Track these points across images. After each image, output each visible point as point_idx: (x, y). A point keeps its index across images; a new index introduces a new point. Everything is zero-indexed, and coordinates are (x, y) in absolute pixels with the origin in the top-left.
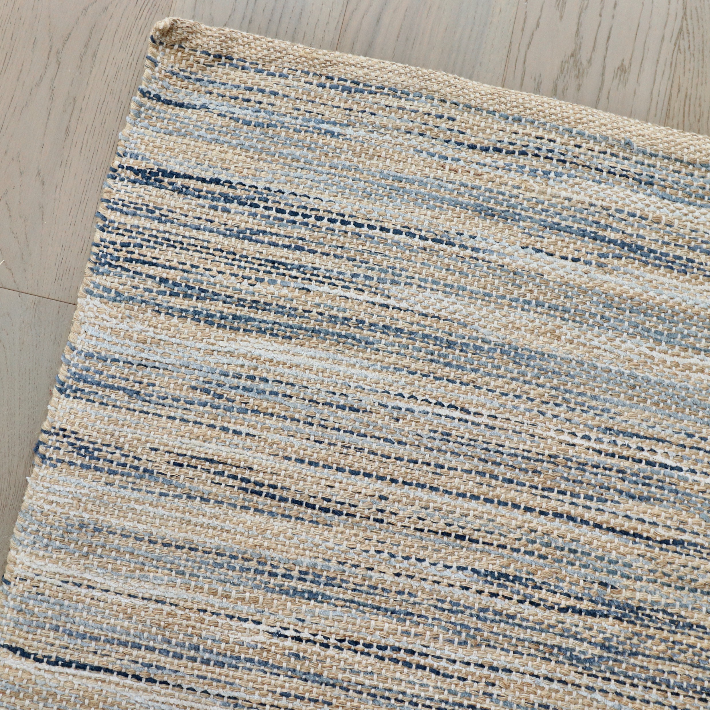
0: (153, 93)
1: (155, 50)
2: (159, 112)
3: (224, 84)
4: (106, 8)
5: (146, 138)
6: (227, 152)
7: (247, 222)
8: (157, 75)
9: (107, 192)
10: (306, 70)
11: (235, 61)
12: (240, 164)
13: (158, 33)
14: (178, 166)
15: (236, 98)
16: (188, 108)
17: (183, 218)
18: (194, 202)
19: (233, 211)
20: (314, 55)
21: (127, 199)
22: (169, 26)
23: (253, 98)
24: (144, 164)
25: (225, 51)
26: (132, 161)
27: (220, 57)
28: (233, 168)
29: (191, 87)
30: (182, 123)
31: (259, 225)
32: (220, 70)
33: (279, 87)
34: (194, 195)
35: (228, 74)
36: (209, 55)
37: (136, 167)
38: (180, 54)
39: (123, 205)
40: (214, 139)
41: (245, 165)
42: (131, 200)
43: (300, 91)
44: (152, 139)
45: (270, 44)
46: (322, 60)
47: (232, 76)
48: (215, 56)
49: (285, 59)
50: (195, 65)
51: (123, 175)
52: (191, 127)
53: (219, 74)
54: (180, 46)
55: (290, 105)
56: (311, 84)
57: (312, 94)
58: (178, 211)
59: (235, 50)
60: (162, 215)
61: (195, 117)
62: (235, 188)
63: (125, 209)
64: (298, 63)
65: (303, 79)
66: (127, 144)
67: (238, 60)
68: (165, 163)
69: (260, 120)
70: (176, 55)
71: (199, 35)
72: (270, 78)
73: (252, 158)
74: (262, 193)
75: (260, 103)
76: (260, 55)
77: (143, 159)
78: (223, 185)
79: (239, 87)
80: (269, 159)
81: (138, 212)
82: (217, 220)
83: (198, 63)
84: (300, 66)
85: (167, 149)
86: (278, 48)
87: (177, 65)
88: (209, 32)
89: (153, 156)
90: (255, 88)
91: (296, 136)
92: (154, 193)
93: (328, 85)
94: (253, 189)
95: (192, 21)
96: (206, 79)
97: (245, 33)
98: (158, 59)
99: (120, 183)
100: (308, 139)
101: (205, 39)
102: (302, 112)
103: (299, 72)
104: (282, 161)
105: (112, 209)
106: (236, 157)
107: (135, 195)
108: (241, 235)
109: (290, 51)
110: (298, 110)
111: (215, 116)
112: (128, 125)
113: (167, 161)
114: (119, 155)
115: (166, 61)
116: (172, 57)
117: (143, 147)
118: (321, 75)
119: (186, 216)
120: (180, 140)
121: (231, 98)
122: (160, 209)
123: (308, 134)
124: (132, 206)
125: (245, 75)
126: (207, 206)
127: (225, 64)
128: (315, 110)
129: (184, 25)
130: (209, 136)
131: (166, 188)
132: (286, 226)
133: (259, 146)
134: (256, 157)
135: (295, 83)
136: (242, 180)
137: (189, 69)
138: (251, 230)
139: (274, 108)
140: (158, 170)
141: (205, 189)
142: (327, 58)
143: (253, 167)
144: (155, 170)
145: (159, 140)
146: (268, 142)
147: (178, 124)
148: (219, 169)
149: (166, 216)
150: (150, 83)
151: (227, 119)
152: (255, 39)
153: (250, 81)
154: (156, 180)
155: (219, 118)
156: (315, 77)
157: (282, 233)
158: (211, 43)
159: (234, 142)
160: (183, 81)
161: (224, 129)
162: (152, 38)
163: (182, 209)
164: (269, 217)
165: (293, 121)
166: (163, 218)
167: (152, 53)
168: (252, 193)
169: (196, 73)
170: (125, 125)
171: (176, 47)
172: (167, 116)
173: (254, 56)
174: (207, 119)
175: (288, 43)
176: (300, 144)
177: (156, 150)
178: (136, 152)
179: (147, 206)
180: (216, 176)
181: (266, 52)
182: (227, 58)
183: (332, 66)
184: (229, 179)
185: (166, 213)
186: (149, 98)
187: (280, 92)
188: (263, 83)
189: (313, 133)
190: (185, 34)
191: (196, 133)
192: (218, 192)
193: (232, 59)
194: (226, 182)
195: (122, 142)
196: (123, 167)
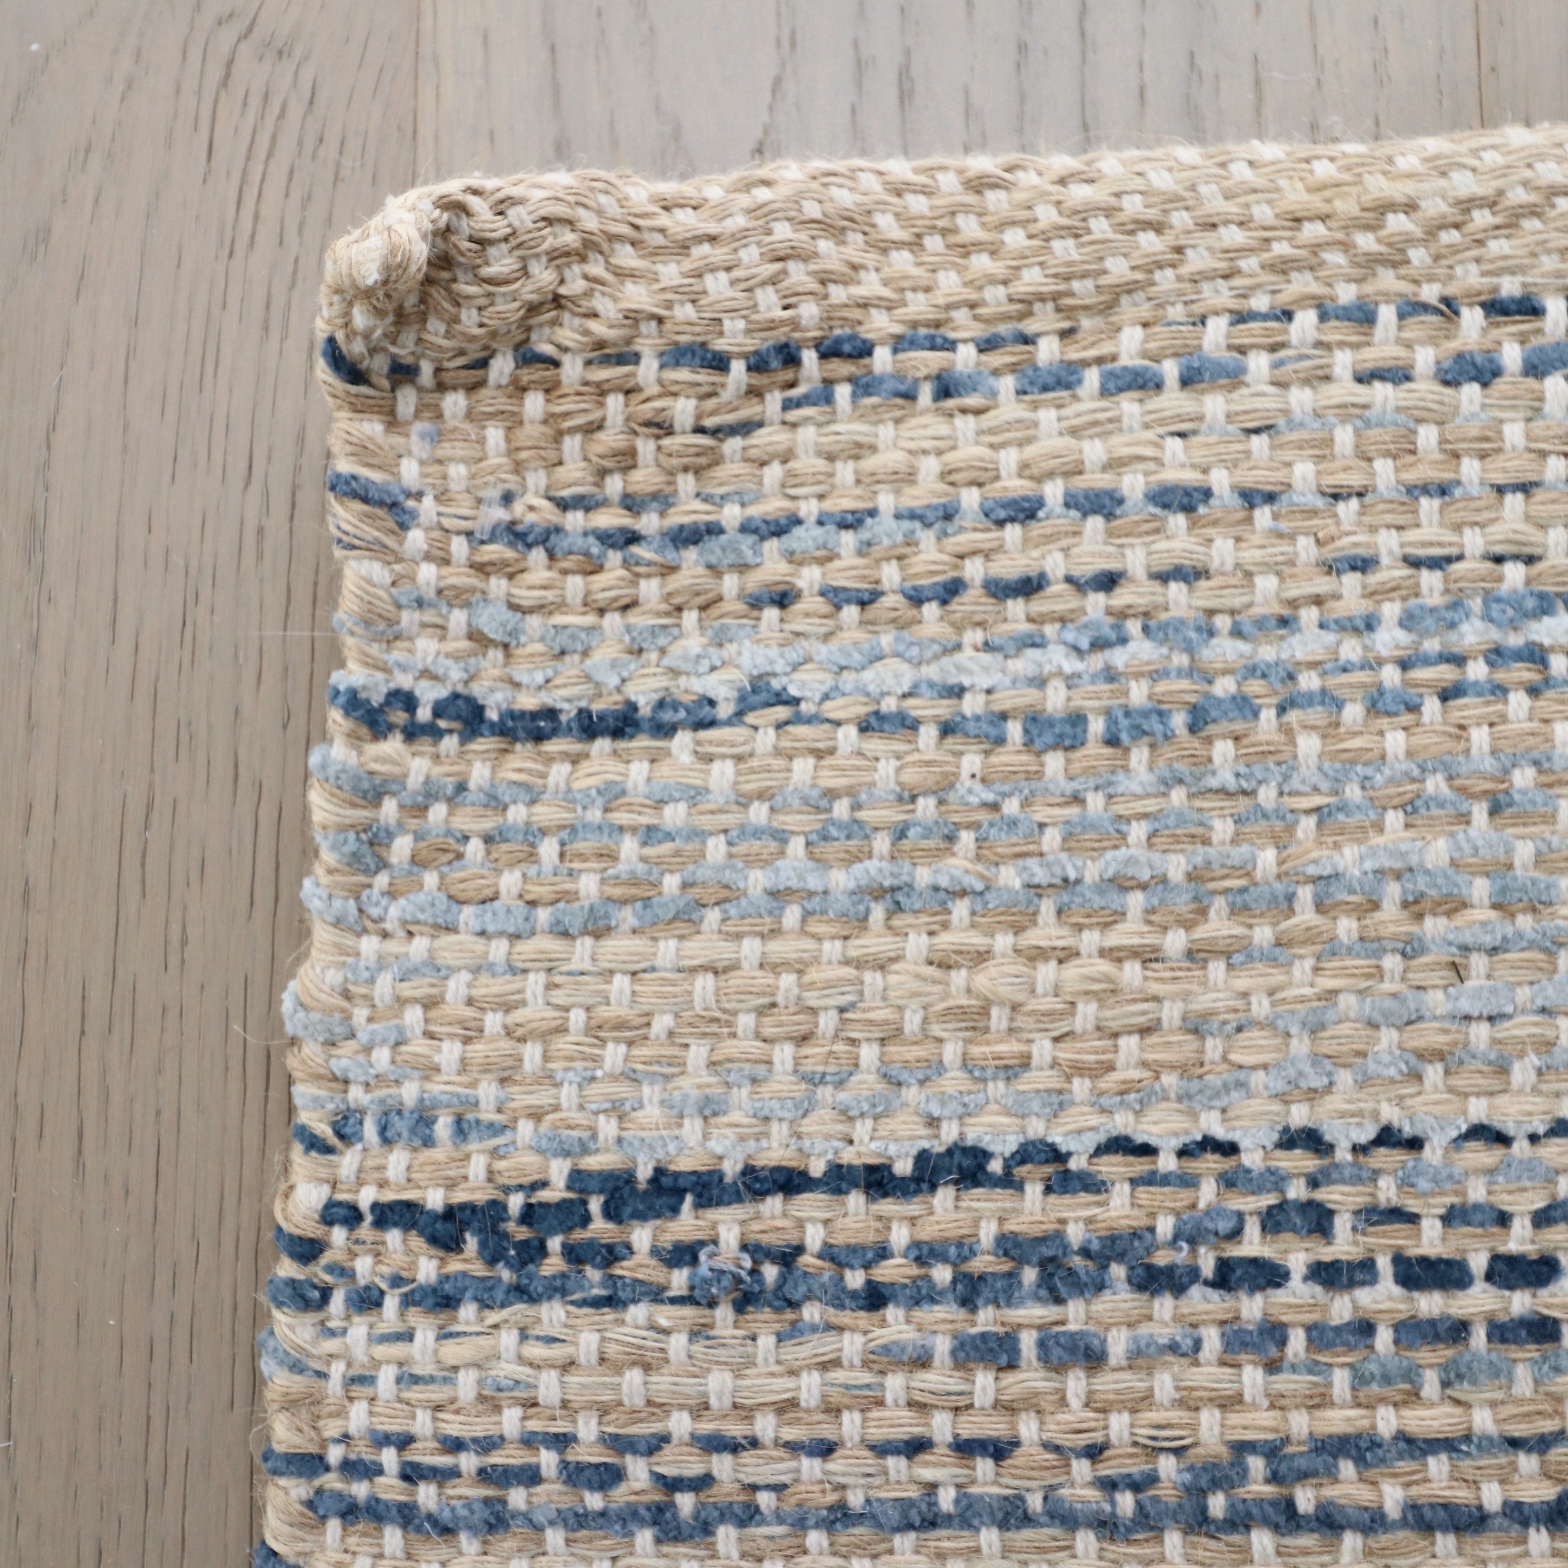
0: (429, 694)
1: (373, 428)
2: (495, 803)
3: (850, 522)
4: (44, 234)
5: (456, 987)
6: (982, 957)
7: (1232, 1402)
8: (427, 573)
9: (291, 1404)
10: (1346, 294)
11: (882, 359)
12: (1087, 1013)
13: (360, 318)
14: (692, 1129)
15: (951, 590)
16: (664, 730)
17: (810, 1467)
18: (851, 1345)
19: (1118, 1345)
20: (1378, 187)
21: (422, 1424)
22: (421, 252)
23: (1055, 564)
24: (477, 1167)
25: (809, 311)
26: (397, 1161)
27: (790, 357)
28: (1042, 1049)
29: (650, 589)
30: (650, 834)
31: (1319, 1401)
32: (808, 435)
33: (1199, 449)
34: (839, 1298)
35: (859, 450)
36: (720, 363)
37: (435, 1199)
38: (534, 404)
39: (411, 1474)
40: (879, 893)
41: (1117, 1015)
42: (453, 1426)
43: (1344, 437)
44: (490, 987)
45: (1079, 193)
46: (1434, 207)
47: (889, 459)
48: (758, 365)
49: (1197, 260)
50: (646, 448)
51: (363, 1266)
52: (716, 848)
53: (807, 462)
54: (527, 358)
55: (1305, 548)
56: (1399, 375)
57: (1427, 436)
58: (765, 1426)
59: (870, 286)
60: (672, 1485)
61: (722, 773)
62: (1091, 1184)
63: (426, 1495)
64: (1282, 268)
65: (1343, 362)
66: (343, 1060)
67: (899, 344)
68: (608, 1128)
69: (1138, 694)
70: (513, 421)
71: (626, 257)
72: (1129, 406)
73: (1149, 957)
74: (1276, 1180)
75: (1109, 581)
76: (1032, 279)
77: (461, 1129)
78: (1009, 1181)
79: (948, 515)
80: (1263, 934)
81: (517, 1498)
82: (1028, 1429)
83: (662, 427)
84: (1302, 284)
85: (597, 1031)
86: (1133, 206)
87: (537, 479)
88: (684, 221)
89: (522, 1098)
90: (1053, 492)
91: (1395, 742)
92: (588, 1343)
93: (1512, 356)
94: (1212, 1162)
95: (561, 179)
96: (731, 515)
97: (900, 168)
98: (410, 472)
99: (359, 1329)
100: (1480, 737)
101: (670, 272)
102: (1390, 572)
103: (1306, 320)
104: (1346, 927)
105: (350, 1512)
106: (1047, 972)
107: (466, 1385)
108: (1217, 1504)
109: (1215, 204)
110: (1363, 565)
111: (848, 736)
112: (322, 934)
113: (618, 1110)
114: (315, 1144)
115: (458, 472)
116: (495, 435)
117: (449, 1053)
118: (1449, 308)
119: (825, 1449)
120: (667, 950)
121: (916, 599)
122: (657, 1444)
123: (1467, 707)
124: (468, 1462)
125: (966, 425)
126: (942, 1346)
127: (824, 396)
128: (1473, 542)
129: (518, 216)
130: (841, 879)
131: (657, 1294)
132: (1500, 1373)
133: (1176, 866)
134: (1175, 941)
135: (1300, 398)
136: (1122, 1123)
137: (614, 485)
138: (1272, 1451)
139: (1204, 595)
140: (578, 1179)
141: (900, 1236)
142: (1464, 184)
143: (1171, 1013)
144: (556, 1193)
145: (535, 982)
146: (1222, 828)
147: (629, 847)
148: (954, 1081)
149: (703, 1483)
150: (394, 637)
151: (928, 734)
152: (978, 185)
153: (1009, 459)
154: (574, 1255)
155: (874, 745)
156: (1418, 327)
157: (1483, 1421)
158: (717, 285)
159: (1010, 877)
160: (593, 568)
161: (926, 806)
162: (337, 359)
163: (787, 1407)
164: (1365, 1328)
165: (1351, 649)
166: (685, 1502)
167: (361, 451)
168: (1208, 1192)
169: (663, 500)
170: (302, 933)
171: (502, 367)
172: (545, 813)
173: (995, 296)
174: (803, 768)
175: (1188, 154)
176: (1436, 784)
177: (532, 1054)
178: (409, 1093)
179: (562, 1441)
180: (949, 1133)
181: (1065, 249)
182: (829, 352)
183: (1510, 226)
184: (1036, 1129)
185: (693, 1467)
186: (412, 733)
187: (1220, 480)
188: (1094, 451)
189: (1500, 691)
190: (543, 276)
191: (757, 880)
192: (988, 1233)
193: (865, 351)
194: (1025, 1154)
195: (311, 1049)
196: (351, 1216)
